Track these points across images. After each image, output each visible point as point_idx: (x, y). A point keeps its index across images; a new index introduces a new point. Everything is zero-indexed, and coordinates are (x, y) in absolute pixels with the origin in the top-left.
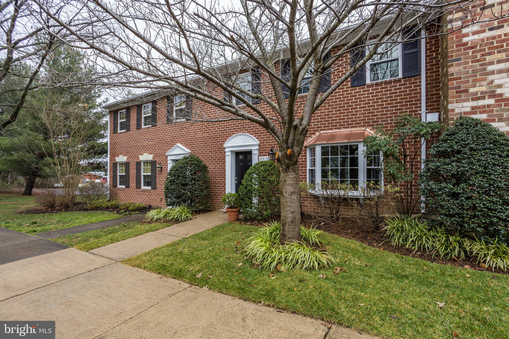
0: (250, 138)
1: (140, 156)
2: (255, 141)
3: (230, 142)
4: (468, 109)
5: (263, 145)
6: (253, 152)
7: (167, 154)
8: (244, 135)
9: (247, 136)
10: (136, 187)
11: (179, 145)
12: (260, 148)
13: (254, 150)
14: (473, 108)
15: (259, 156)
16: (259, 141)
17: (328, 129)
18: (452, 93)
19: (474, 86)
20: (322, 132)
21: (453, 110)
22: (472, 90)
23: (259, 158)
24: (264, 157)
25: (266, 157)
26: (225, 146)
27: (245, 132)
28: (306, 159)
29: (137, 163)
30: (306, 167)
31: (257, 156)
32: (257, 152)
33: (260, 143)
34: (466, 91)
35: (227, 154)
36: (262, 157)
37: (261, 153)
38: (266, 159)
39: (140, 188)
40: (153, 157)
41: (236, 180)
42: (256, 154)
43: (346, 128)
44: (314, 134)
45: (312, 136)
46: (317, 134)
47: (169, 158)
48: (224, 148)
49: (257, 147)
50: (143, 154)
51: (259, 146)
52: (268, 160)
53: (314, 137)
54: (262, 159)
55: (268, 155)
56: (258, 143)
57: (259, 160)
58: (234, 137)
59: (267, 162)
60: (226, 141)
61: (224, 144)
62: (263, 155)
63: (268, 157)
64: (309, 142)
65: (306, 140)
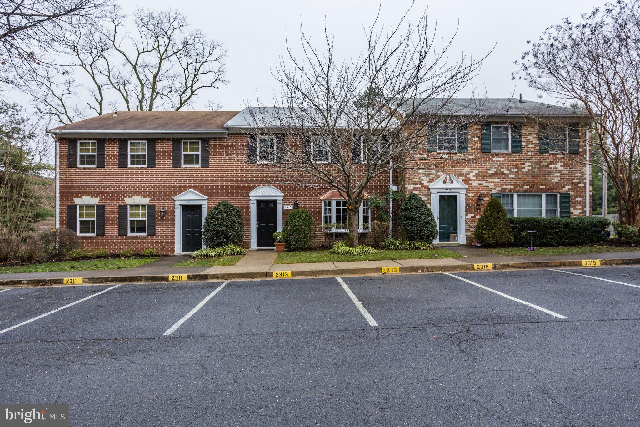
0: (276, 190)
1: (125, 199)
2: (280, 193)
3: (255, 192)
4: (412, 188)
5: (287, 197)
6: (278, 202)
7: (175, 198)
8: (269, 187)
9: (273, 188)
10: (118, 233)
11: (191, 190)
12: (284, 199)
13: (280, 200)
14: (414, 188)
15: (283, 205)
16: (284, 193)
18: (407, 179)
19: (415, 178)
20: (333, 190)
21: (407, 188)
22: (414, 180)
23: (283, 206)
24: (288, 206)
25: (290, 206)
26: (250, 195)
27: (270, 185)
28: (322, 208)
29: (120, 206)
30: (322, 214)
31: (282, 205)
32: (282, 202)
33: (285, 195)
34: (412, 180)
35: (251, 202)
37: (285, 202)
39: (126, 235)
40: (150, 201)
41: (257, 224)
44: (328, 191)
46: (330, 191)
47: (176, 203)
48: (249, 197)
49: (282, 198)
50: (132, 197)
51: (284, 197)
52: (292, 208)
53: (328, 193)
54: (286, 207)
55: (291, 205)
56: (283, 195)
57: (283, 208)
58: (260, 188)
59: (290, 210)
60: (251, 191)
61: (249, 193)
62: (287, 205)
63: (292, 206)
64: (324, 196)
65: (322, 195)
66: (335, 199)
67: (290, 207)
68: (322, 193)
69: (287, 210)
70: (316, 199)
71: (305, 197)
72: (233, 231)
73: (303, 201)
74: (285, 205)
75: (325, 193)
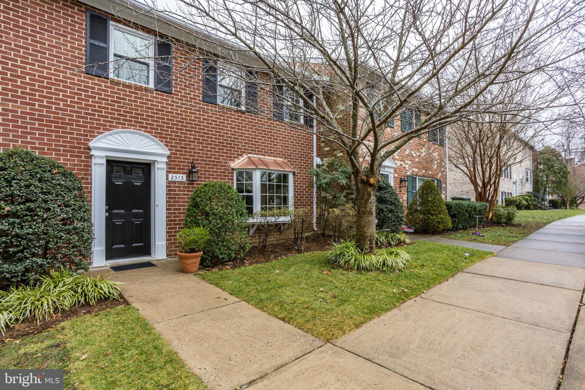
0: (153, 143)
2: (162, 148)
3: (104, 140)
5: (174, 158)
8: (141, 135)
12: (170, 161)
13: (162, 162)
15: (168, 172)
16: (169, 150)
17: (255, 154)
20: (249, 155)
23: (167, 176)
24: (178, 175)
25: (181, 175)
26: (91, 144)
27: (140, 130)
28: (233, 183)
31: (164, 172)
32: (164, 166)
33: (171, 154)
35: (95, 161)
36: (174, 175)
37: (171, 168)
38: (181, 178)
41: (106, 211)
42: (163, 169)
43: (269, 156)
44: (241, 155)
45: (240, 157)
46: (245, 156)
48: (89, 149)
49: (165, 159)
51: (169, 157)
52: (184, 180)
53: (242, 159)
54: (173, 177)
55: (183, 173)
56: (168, 153)
57: (167, 179)
58: (117, 133)
59: (181, 183)
60: (95, 137)
61: (88, 140)
62: (174, 173)
63: (184, 176)
64: (237, 163)
65: (233, 161)
66: (260, 169)
67: (182, 178)
68: (234, 157)
69: (175, 182)
70: (225, 166)
71: (206, 161)
72: (68, 232)
73: (203, 167)
74: (170, 172)
75: (238, 158)
